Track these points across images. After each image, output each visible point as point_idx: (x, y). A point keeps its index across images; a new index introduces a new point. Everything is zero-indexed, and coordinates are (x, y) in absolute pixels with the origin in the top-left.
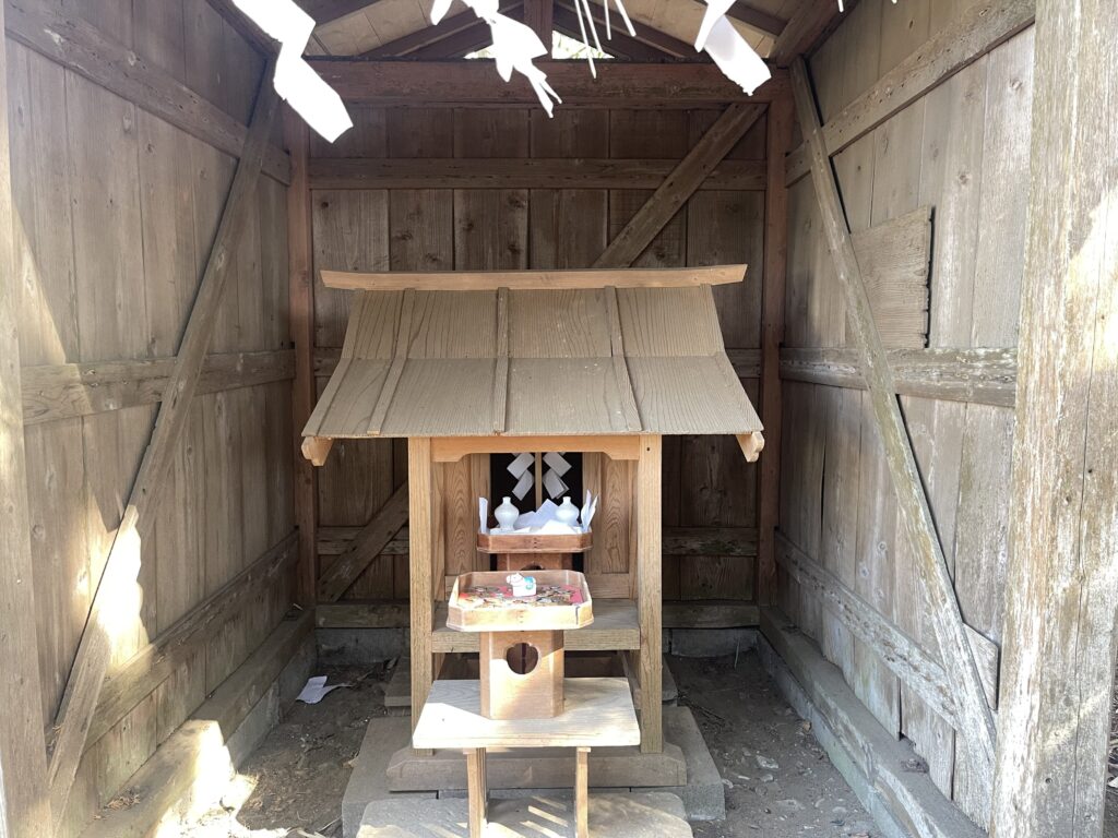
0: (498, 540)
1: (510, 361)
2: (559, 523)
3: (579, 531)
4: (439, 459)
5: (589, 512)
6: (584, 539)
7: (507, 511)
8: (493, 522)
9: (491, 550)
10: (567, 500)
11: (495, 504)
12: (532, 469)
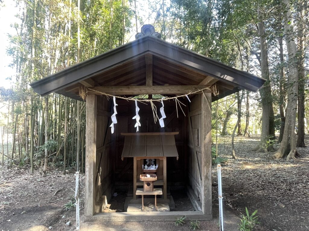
0: (145, 170)
1: (147, 146)
2: (153, 168)
3: (156, 169)
4: (137, 160)
5: (157, 167)
6: (156, 170)
7: (146, 167)
8: (144, 168)
9: (144, 172)
10: (154, 165)
11: (144, 166)
12: (149, 160)
